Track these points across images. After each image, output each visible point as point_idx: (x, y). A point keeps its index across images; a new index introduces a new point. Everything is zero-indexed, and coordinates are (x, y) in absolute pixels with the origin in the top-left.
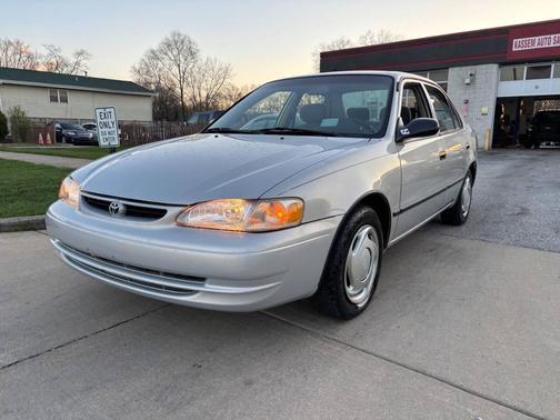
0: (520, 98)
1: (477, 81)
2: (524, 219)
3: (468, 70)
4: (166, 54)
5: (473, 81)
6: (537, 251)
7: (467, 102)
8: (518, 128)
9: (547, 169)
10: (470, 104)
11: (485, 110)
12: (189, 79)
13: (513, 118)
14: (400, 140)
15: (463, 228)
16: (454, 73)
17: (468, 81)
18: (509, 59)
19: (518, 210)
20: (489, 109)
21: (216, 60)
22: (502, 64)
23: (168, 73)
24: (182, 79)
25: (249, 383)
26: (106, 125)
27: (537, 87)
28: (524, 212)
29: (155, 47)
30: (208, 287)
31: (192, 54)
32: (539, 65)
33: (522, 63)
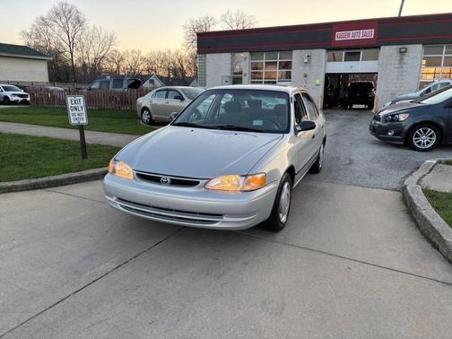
0: (340, 74)
1: (313, 61)
2: (352, 167)
3: (306, 52)
4: (55, 21)
5: (309, 61)
6: (361, 188)
7: (306, 76)
8: (338, 93)
9: (360, 128)
10: (308, 77)
11: (318, 82)
12: (79, 45)
13: (335, 87)
14: (296, 132)
15: (320, 175)
16: (296, 54)
17: (306, 61)
18: (333, 46)
19: (348, 161)
20: (321, 81)
21: (101, 28)
22: (328, 50)
23: (57, 38)
24: (72, 44)
25: (246, 264)
26: (76, 109)
27: (351, 67)
28: (351, 162)
29: (45, 15)
30: (225, 219)
31: (79, 22)
32: (353, 51)
33: (342, 49)
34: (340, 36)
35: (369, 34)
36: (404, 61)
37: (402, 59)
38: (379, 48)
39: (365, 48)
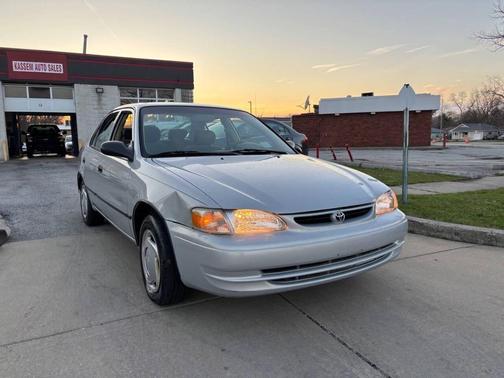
27: (41, 106)
32: (40, 86)
33: (23, 82)
34: (18, 66)
35: (58, 69)
36: (103, 102)
37: (100, 100)
38: (72, 85)
39: (54, 84)
